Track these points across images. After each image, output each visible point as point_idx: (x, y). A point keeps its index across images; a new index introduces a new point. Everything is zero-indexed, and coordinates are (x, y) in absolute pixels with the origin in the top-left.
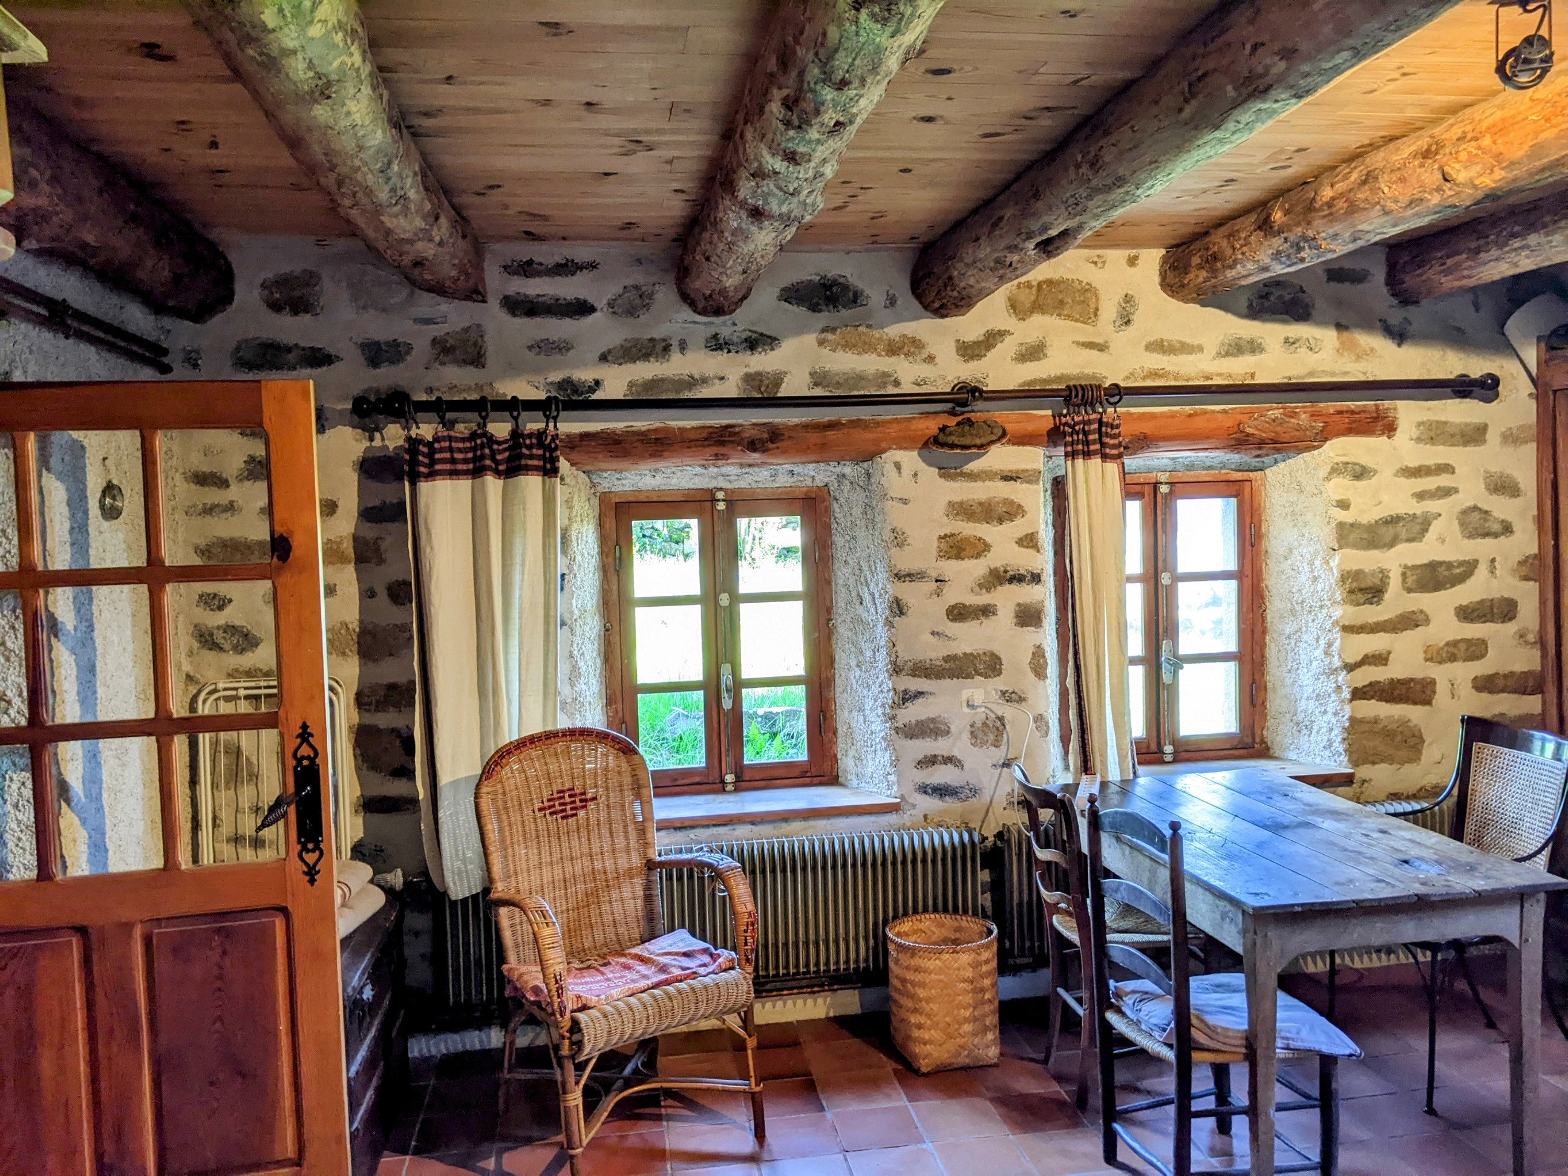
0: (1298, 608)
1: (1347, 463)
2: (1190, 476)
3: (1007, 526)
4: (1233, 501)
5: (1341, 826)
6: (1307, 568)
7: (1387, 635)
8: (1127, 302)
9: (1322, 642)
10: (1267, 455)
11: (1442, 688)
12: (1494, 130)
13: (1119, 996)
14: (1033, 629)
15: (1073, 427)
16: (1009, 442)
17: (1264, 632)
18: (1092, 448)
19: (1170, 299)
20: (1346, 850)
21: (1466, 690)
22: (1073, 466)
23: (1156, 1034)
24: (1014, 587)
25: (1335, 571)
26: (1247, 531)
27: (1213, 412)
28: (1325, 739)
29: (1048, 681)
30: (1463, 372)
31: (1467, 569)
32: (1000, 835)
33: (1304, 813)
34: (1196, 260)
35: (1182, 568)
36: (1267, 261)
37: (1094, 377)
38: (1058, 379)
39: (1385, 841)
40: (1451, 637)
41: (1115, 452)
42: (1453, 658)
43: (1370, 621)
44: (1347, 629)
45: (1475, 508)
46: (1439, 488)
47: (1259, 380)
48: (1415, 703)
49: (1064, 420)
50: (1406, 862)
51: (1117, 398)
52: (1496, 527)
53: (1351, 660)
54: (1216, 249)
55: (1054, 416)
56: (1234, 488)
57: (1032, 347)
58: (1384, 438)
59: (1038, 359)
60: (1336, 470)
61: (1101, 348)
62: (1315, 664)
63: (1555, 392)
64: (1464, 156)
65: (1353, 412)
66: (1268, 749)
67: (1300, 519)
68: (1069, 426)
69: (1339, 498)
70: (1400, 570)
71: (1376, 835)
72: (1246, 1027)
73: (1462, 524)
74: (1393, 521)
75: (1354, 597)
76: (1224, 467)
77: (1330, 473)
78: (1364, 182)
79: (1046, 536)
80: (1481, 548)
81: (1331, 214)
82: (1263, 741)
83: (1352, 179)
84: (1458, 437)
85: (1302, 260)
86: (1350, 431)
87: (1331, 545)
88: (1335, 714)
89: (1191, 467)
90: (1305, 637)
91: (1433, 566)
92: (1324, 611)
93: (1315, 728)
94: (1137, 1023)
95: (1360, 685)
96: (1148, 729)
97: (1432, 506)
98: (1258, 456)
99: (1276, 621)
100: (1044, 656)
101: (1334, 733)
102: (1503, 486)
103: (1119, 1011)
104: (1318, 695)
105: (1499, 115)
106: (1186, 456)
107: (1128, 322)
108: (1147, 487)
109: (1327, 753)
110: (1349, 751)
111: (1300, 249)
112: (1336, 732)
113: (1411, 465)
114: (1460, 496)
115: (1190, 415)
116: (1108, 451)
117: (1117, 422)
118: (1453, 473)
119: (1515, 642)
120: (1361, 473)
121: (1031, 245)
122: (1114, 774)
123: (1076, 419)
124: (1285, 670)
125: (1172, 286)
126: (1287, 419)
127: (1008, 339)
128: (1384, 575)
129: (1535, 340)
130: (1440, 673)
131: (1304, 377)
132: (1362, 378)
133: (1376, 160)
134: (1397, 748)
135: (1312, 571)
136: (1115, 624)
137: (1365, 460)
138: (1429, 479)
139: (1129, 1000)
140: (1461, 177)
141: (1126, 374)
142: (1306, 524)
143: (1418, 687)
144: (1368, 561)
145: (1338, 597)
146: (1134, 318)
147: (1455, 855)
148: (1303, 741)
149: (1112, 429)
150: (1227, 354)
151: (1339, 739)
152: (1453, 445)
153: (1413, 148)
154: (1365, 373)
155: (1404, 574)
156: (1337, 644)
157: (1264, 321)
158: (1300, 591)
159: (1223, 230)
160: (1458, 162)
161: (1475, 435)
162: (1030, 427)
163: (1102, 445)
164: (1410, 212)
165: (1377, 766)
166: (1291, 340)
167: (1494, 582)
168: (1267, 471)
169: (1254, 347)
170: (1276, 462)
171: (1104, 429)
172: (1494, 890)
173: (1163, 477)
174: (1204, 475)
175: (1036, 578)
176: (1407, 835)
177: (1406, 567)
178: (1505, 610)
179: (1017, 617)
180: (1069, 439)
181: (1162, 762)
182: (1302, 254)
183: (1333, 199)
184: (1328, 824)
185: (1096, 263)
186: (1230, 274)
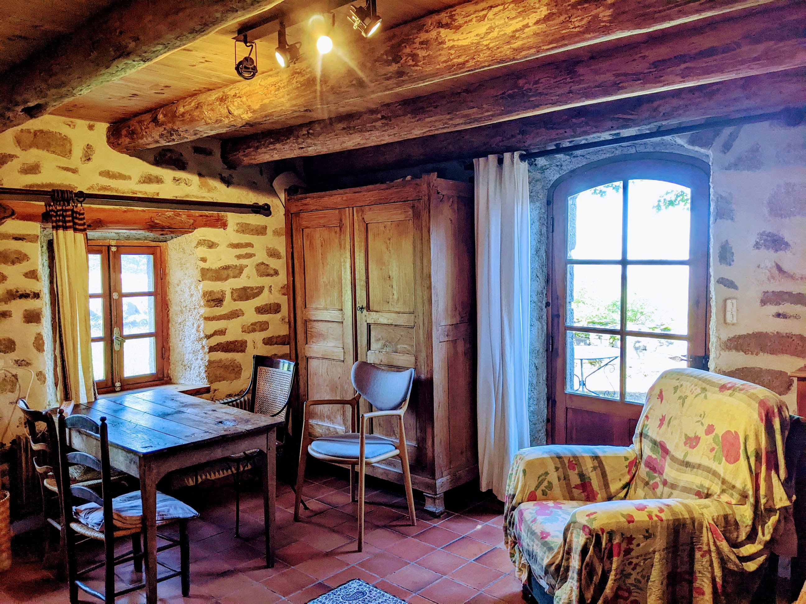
0: (184, 309)
1: (205, 240)
2: (127, 243)
3: (17, 266)
4: (152, 256)
5: (196, 411)
6: (188, 290)
7: (226, 321)
8: (88, 148)
9: (195, 325)
10: (167, 234)
11: (250, 345)
12: (247, 95)
13: (77, 513)
14: (36, 324)
15: (56, 212)
16: (17, 218)
17: (168, 321)
18: (68, 224)
19: (112, 150)
20: (195, 421)
21: (260, 344)
22: (57, 234)
23: (95, 528)
24: (23, 301)
25: (200, 291)
26: (159, 272)
27: (138, 211)
28: (197, 372)
29: (45, 353)
30: (256, 202)
31: (259, 291)
32: (13, 442)
33: (179, 406)
34: (124, 132)
35: (125, 290)
36: (157, 138)
37: (69, 186)
38: (48, 185)
39: (213, 415)
40: (253, 321)
41: (82, 227)
42: (254, 330)
43: (217, 315)
44: (207, 319)
45: (263, 263)
46: (246, 254)
47: (161, 196)
48: (238, 352)
49: (51, 208)
50: (221, 422)
51: (82, 199)
52: (272, 272)
53: (209, 333)
54: (133, 128)
55: (46, 205)
56: (151, 250)
57: (31, 166)
58: (222, 229)
59: (36, 173)
60: (201, 243)
61: (74, 171)
62: (192, 336)
63: (292, 214)
64: (236, 104)
65: (207, 216)
66: (171, 379)
67: (184, 266)
68: (54, 211)
69: (201, 257)
70: (230, 291)
71: (211, 412)
72: (142, 514)
73: (257, 270)
74: (227, 268)
75: (209, 303)
76: (146, 239)
77: (197, 245)
78: (197, 108)
79: (43, 272)
80: (266, 281)
81: (183, 120)
82: (168, 376)
83: (192, 105)
84: (254, 231)
85: (174, 140)
86: (205, 225)
87: (198, 279)
88: (202, 359)
89: (128, 238)
90: (187, 323)
91: (245, 289)
92: (196, 310)
93: (193, 367)
94: (86, 525)
95: (213, 345)
96: (107, 375)
97: (244, 262)
98: (162, 235)
99: (174, 316)
100: (42, 339)
101: (201, 369)
102: (273, 254)
103: (77, 521)
104: (194, 351)
105: (248, 88)
106: (124, 232)
107: (89, 159)
108: (104, 248)
109: (198, 378)
110: (208, 377)
111: (172, 135)
112: (202, 368)
113: (234, 243)
114: (256, 258)
115: (125, 211)
116: (77, 227)
117: (82, 212)
118: (253, 247)
119: (280, 323)
120: (212, 245)
121: (20, 109)
122: (83, 400)
123: (58, 208)
124: (178, 340)
125: (113, 143)
126: (176, 217)
127: (15, 160)
128: (223, 293)
129: (283, 191)
130: (249, 338)
131: (183, 197)
132: (211, 201)
133: (202, 98)
134: (230, 373)
135: (190, 292)
136: (83, 319)
137: (213, 239)
138: (242, 249)
139: (82, 515)
140: (236, 113)
141: (88, 186)
142: (187, 268)
143: (239, 345)
144: (216, 286)
145: (202, 304)
146: (94, 157)
147: (242, 416)
148: (187, 374)
149: (80, 215)
150: (144, 182)
151: (204, 371)
152: (253, 235)
153: (217, 96)
154: (212, 198)
155: (232, 293)
156: (202, 326)
157: (163, 168)
158: (184, 301)
159: (137, 119)
160: (234, 106)
161: (261, 231)
162: (30, 211)
163: (75, 224)
164: (217, 125)
165: (221, 382)
166: (177, 179)
167: (271, 296)
168: (168, 242)
169: (159, 180)
170: (172, 238)
171: (75, 215)
172: (255, 429)
173: (113, 243)
174: (135, 243)
175: (37, 296)
176: (224, 410)
177: (233, 289)
178: (275, 308)
179: (25, 317)
180: (54, 219)
181: (115, 392)
182: (173, 137)
183: (184, 113)
184: (189, 410)
185: (70, 125)
186: (141, 141)
